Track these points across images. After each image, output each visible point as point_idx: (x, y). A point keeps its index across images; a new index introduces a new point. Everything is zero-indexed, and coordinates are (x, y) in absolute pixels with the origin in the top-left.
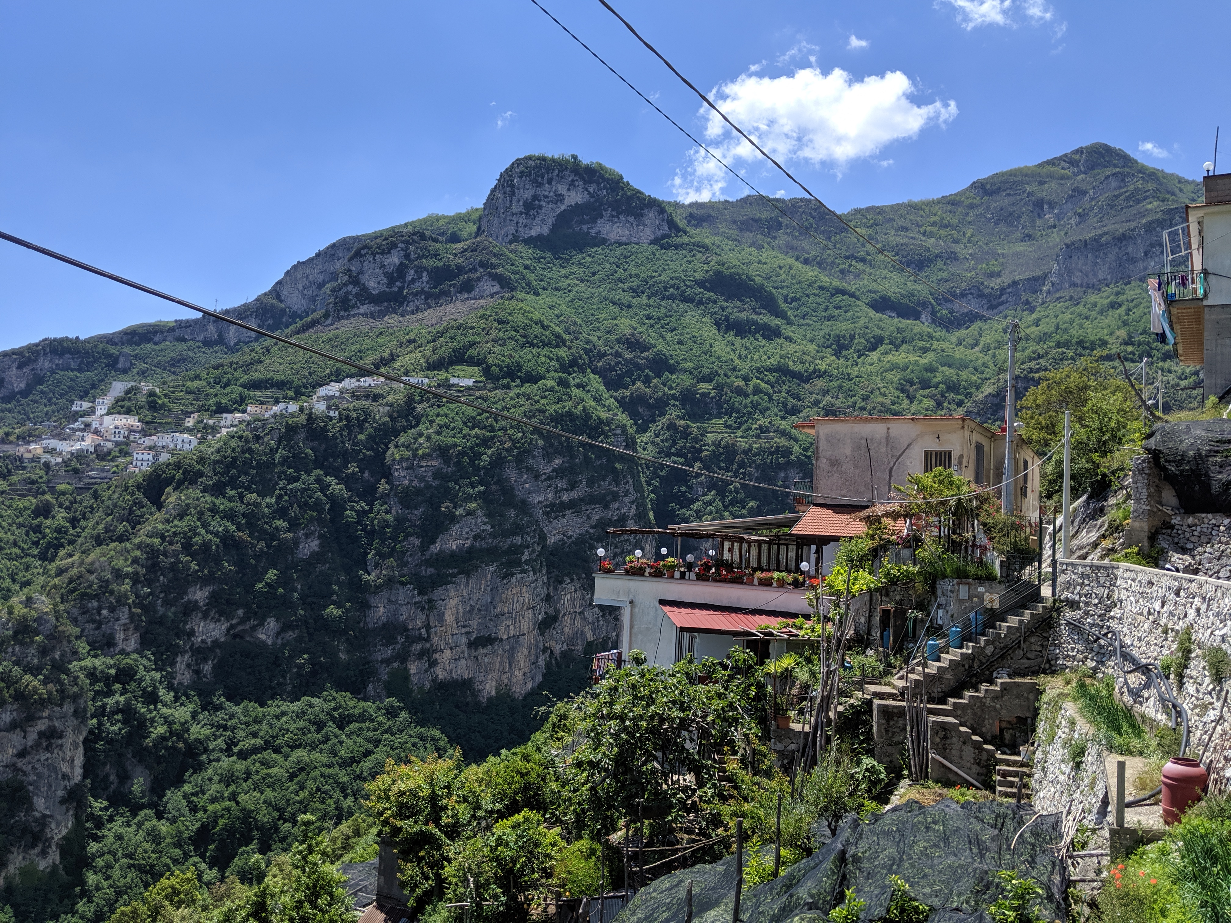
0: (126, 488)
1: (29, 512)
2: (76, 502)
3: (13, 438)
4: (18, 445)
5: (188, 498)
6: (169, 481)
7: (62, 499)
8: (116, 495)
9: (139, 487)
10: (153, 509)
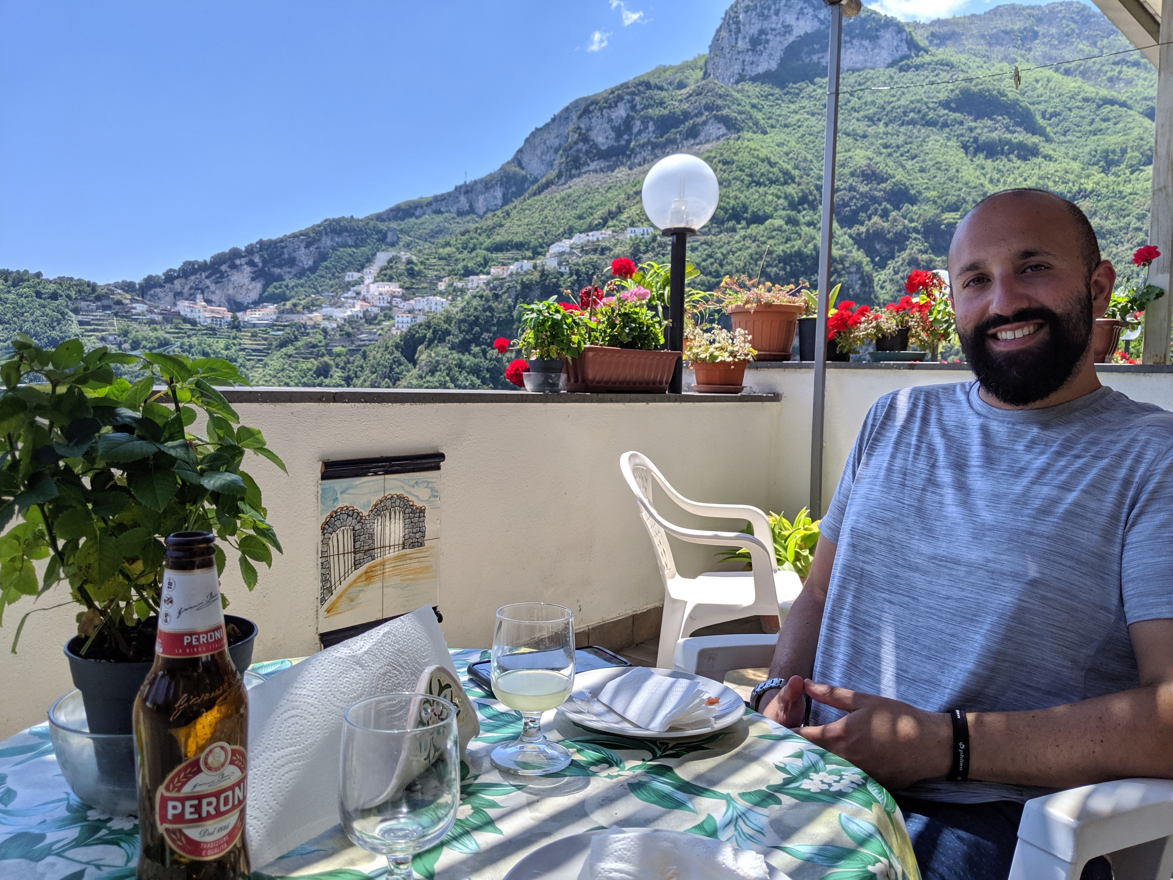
0: (387, 348)
1: (311, 373)
2: (349, 363)
3: (299, 308)
4: (303, 314)
5: (437, 355)
6: (421, 341)
7: (338, 360)
8: (379, 355)
9: (397, 347)
10: (410, 366)
